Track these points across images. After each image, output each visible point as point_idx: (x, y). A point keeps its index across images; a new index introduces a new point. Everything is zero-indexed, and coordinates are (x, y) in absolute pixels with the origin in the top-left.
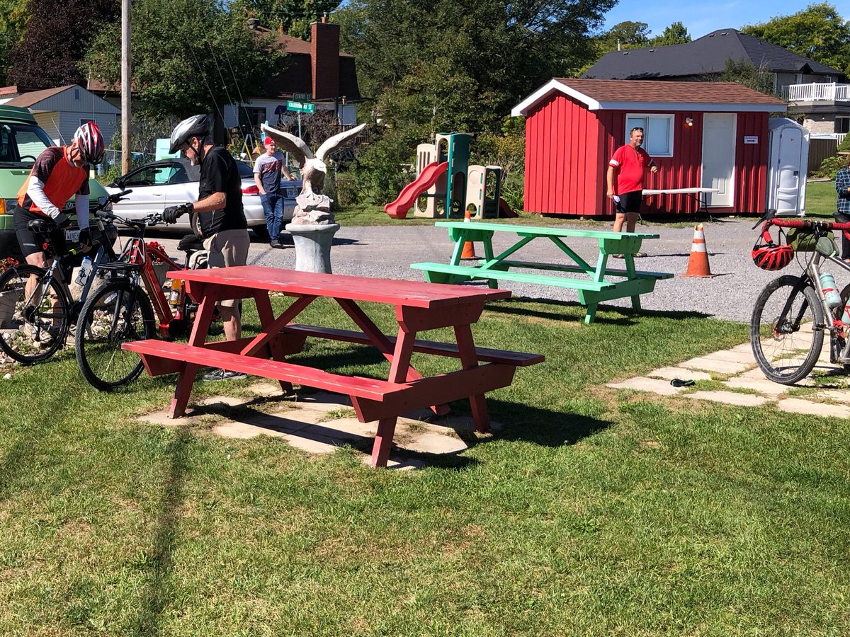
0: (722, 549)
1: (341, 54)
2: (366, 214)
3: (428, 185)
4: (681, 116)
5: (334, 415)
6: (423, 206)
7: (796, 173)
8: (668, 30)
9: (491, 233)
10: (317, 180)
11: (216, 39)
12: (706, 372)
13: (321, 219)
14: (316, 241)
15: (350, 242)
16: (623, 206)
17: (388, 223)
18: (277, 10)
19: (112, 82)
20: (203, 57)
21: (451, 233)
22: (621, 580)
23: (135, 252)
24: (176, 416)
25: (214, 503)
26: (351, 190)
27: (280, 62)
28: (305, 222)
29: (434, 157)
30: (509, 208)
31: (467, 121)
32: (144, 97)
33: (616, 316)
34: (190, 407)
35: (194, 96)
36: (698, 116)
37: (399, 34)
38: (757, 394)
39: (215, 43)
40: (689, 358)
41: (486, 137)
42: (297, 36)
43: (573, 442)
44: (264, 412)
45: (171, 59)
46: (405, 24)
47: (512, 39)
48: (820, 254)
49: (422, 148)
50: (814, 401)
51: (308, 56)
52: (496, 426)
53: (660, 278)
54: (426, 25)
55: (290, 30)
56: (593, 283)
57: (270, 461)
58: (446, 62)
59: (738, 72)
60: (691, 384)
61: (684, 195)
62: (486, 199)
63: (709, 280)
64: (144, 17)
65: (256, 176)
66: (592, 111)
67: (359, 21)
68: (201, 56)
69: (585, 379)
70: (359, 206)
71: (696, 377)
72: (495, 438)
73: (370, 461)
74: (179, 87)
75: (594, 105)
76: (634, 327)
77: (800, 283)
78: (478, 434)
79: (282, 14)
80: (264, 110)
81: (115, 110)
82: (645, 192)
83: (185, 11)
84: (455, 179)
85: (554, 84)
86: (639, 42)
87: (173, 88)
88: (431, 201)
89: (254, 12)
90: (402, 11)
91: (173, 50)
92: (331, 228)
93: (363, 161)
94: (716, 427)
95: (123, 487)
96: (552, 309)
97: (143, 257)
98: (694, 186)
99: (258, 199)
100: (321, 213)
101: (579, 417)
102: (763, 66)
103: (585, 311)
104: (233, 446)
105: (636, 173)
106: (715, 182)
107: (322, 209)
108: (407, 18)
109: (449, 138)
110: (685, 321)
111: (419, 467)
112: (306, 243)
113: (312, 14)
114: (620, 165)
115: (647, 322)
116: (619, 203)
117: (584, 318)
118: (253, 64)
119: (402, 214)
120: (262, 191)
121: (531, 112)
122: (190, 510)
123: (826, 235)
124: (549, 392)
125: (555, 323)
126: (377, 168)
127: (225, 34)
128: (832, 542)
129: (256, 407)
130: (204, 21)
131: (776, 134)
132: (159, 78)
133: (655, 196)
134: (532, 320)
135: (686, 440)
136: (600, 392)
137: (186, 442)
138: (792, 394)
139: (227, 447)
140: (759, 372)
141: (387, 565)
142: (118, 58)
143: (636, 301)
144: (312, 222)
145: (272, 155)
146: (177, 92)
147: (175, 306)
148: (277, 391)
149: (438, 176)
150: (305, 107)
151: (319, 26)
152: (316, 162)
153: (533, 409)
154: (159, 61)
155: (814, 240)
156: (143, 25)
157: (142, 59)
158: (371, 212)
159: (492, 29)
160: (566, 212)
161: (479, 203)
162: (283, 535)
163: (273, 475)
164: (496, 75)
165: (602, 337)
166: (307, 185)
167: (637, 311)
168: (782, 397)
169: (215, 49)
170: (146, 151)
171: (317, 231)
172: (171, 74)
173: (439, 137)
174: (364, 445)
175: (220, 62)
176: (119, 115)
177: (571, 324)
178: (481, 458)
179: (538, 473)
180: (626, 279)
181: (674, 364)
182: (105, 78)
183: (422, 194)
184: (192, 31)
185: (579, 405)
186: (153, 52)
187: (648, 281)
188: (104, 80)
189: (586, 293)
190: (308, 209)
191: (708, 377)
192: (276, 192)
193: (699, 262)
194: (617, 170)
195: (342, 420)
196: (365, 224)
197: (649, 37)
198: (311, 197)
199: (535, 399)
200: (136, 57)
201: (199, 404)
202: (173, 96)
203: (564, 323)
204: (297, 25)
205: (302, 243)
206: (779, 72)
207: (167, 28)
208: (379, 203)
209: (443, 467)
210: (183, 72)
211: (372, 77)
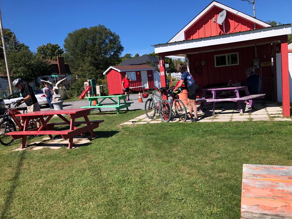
0: (135, 149)
1: (65, 64)
2: (75, 99)
3: (88, 91)
4: (136, 72)
5: (62, 141)
6: (87, 96)
7: (159, 81)
8: (136, 55)
9: (97, 98)
10: (57, 92)
11: (32, 62)
12: (138, 119)
13: (59, 100)
14: (59, 105)
15: (70, 105)
16: (126, 90)
17: (79, 100)
18: (48, 54)
19: (5, 74)
20: (30, 66)
21: (88, 99)
22: (117, 158)
23: (9, 111)
24: (23, 148)
25: (31, 164)
26: (71, 94)
27: (50, 66)
28: (55, 101)
29: (88, 85)
30: (106, 94)
31: (95, 76)
32: (15, 77)
33: (124, 112)
34: (26, 146)
35: (29, 76)
36: (140, 72)
37: (78, 59)
38: (146, 121)
39: (32, 63)
40: (136, 117)
41: (99, 80)
42: (54, 60)
43: (112, 136)
44: (45, 143)
45: (21, 67)
46: (79, 56)
47: (103, 58)
48: (153, 94)
49: (85, 83)
50: (156, 121)
51: (57, 65)
52: (97, 136)
53: (131, 103)
54: (84, 56)
55: (52, 59)
56: (118, 106)
57: (45, 153)
58: (88, 64)
59: (148, 63)
60: (135, 122)
61: (139, 88)
62: (101, 93)
63: (143, 103)
64: (12, 57)
65: (44, 92)
66: (119, 72)
67: (68, 56)
68: (29, 66)
69: (115, 124)
70: (73, 97)
71: (136, 120)
72: (96, 138)
73: (69, 148)
74: (24, 74)
75: (119, 71)
76: (127, 113)
77: (151, 100)
78: (93, 138)
79: (50, 55)
80: (48, 78)
81: (7, 81)
82: (130, 88)
83: (23, 56)
84: (93, 89)
85: (111, 67)
86: (130, 58)
87: (22, 74)
88: (89, 94)
89: (43, 55)
90: (78, 53)
91: (21, 65)
92: (61, 102)
93: (72, 87)
94: (138, 128)
95: (7, 165)
96: (112, 112)
97: (11, 112)
98: (141, 86)
99: (46, 98)
100: (59, 99)
101: (114, 131)
102: (153, 61)
103: (117, 112)
104: (36, 151)
105: (128, 84)
106: (145, 84)
107: (59, 98)
108: (79, 55)
109: (90, 80)
110: (136, 111)
111: (79, 147)
112: (56, 106)
113: (57, 55)
114: (124, 82)
115: (129, 112)
116: (125, 90)
117: (117, 113)
118: (43, 67)
119: (83, 98)
120: (46, 96)
121: (107, 73)
122: (25, 166)
123: (154, 90)
124: (108, 128)
125: (112, 115)
126: (76, 88)
127: (34, 61)
128: (154, 143)
129: (43, 143)
130: (29, 58)
131: (154, 74)
132: (19, 72)
133: (134, 88)
134: (107, 115)
135: (133, 132)
136: (118, 126)
137: (25, 153)
138: (152, 120)
139: (35, 152)
140: (147, 118)
141: (70, 166)
142: (6, 68)
143: (127, 108)
144: (57, 101)
145: (47, 87)
146: (24, 75)
147: (22, 123)
148: (49, 138)
149: (89, 89)
150: (56, 76)
151: (59, 57)
152: (56, 87)
153: (105, 132)
154: (18, 68)
155: (152, 92)
156: (12, 59)
157: (13, 68)
158: (76, 98)
159: (98, 56)
160: (117, 94)
161: (99, 94)
162: (47, 166)
163: (46, 155)
164: (101, 66)
165: (120, 116)
166: (54, 93)
167: (128, 110)
168: (150, 121)
169: (33, 64)
170: (17, 90)
171: (58, 103)
172: (21, 71)
173: (88, 80)
174: (67, 145)
175: (34, 67)
176: (8, 82)
177: (115, 115)
178: (92, 143)
179: (104, 143)
180: (125, 104)
181: (133, 119)
182: (3, 73)
183: (87, 93)
184: (26, 60)
185: (114, 129)
186: (16, 66)
187: (129, 104)
188: (3, 74)
189: (117, 108)
190: (55, 98)
191: (138, 120)
192: (50, 96)
193: (140, 100)
194: (124, 83)
195: (64, 141)
196: (74, 101)
197: (132, 57)
198: (56, 95)
199: (105, 130)
200: (11, 67)
201: (29, 145)
202: (23, 76)
203: (114, 115)
204: (53, 58)
205: (55, 106)
206: (156, 62)
207: (18, 60)
208: (78, 96)
209: (84, 146)
210: (25, 70)
211: (73, 69)
